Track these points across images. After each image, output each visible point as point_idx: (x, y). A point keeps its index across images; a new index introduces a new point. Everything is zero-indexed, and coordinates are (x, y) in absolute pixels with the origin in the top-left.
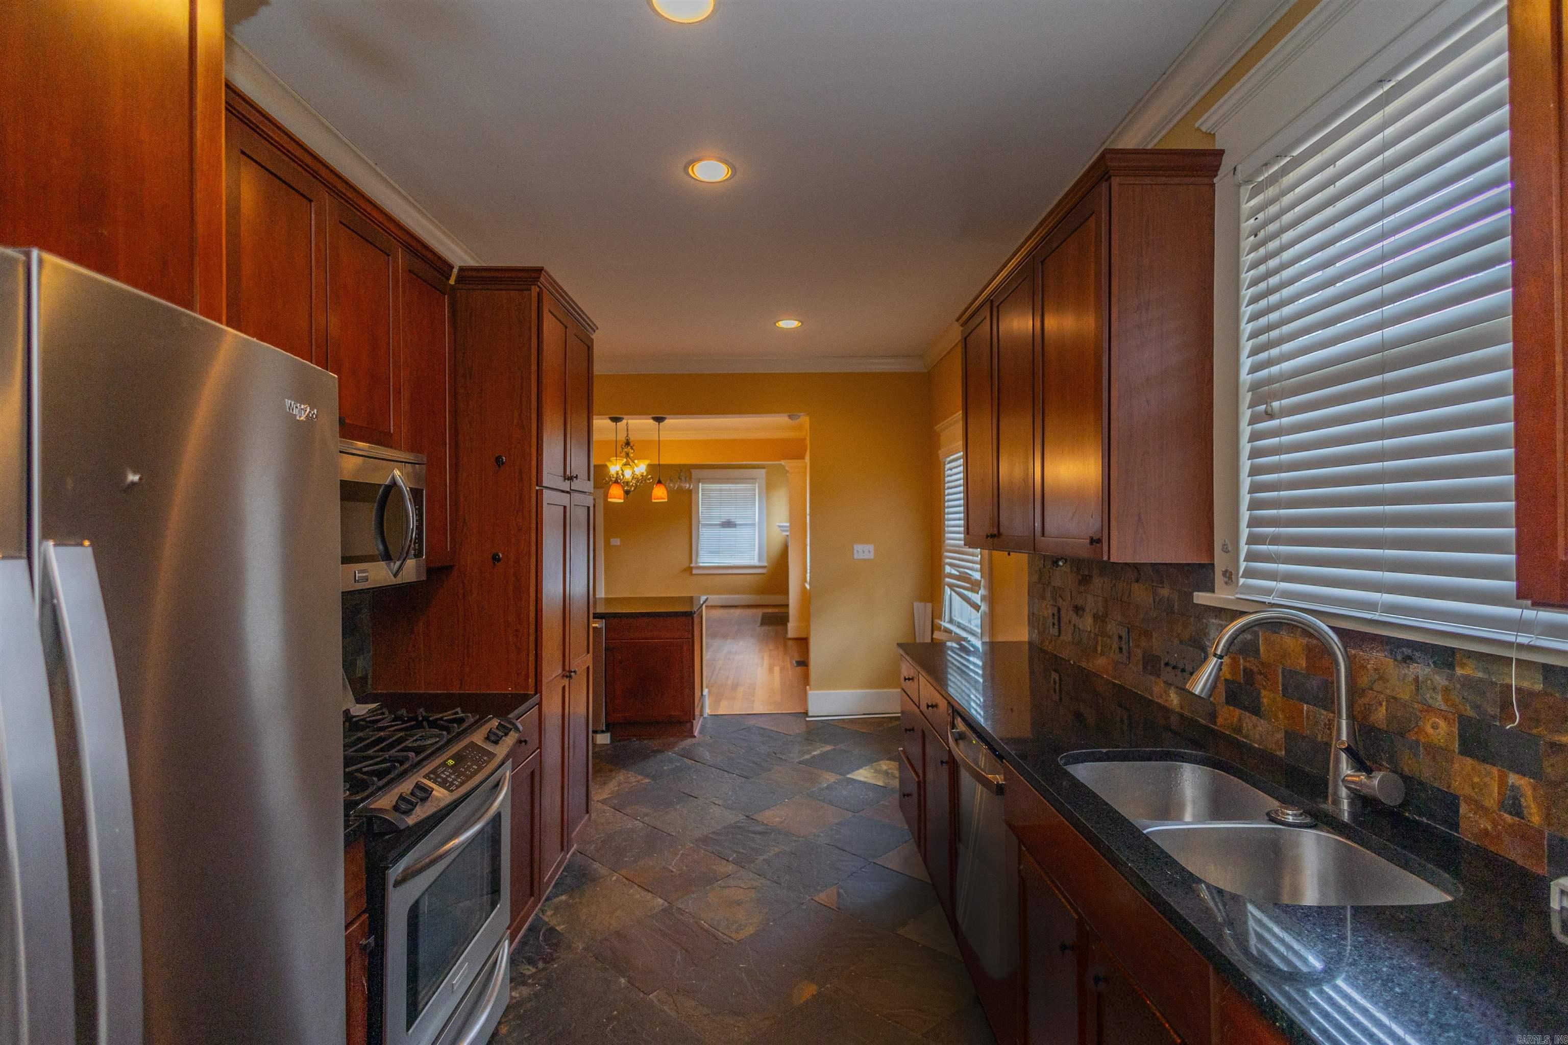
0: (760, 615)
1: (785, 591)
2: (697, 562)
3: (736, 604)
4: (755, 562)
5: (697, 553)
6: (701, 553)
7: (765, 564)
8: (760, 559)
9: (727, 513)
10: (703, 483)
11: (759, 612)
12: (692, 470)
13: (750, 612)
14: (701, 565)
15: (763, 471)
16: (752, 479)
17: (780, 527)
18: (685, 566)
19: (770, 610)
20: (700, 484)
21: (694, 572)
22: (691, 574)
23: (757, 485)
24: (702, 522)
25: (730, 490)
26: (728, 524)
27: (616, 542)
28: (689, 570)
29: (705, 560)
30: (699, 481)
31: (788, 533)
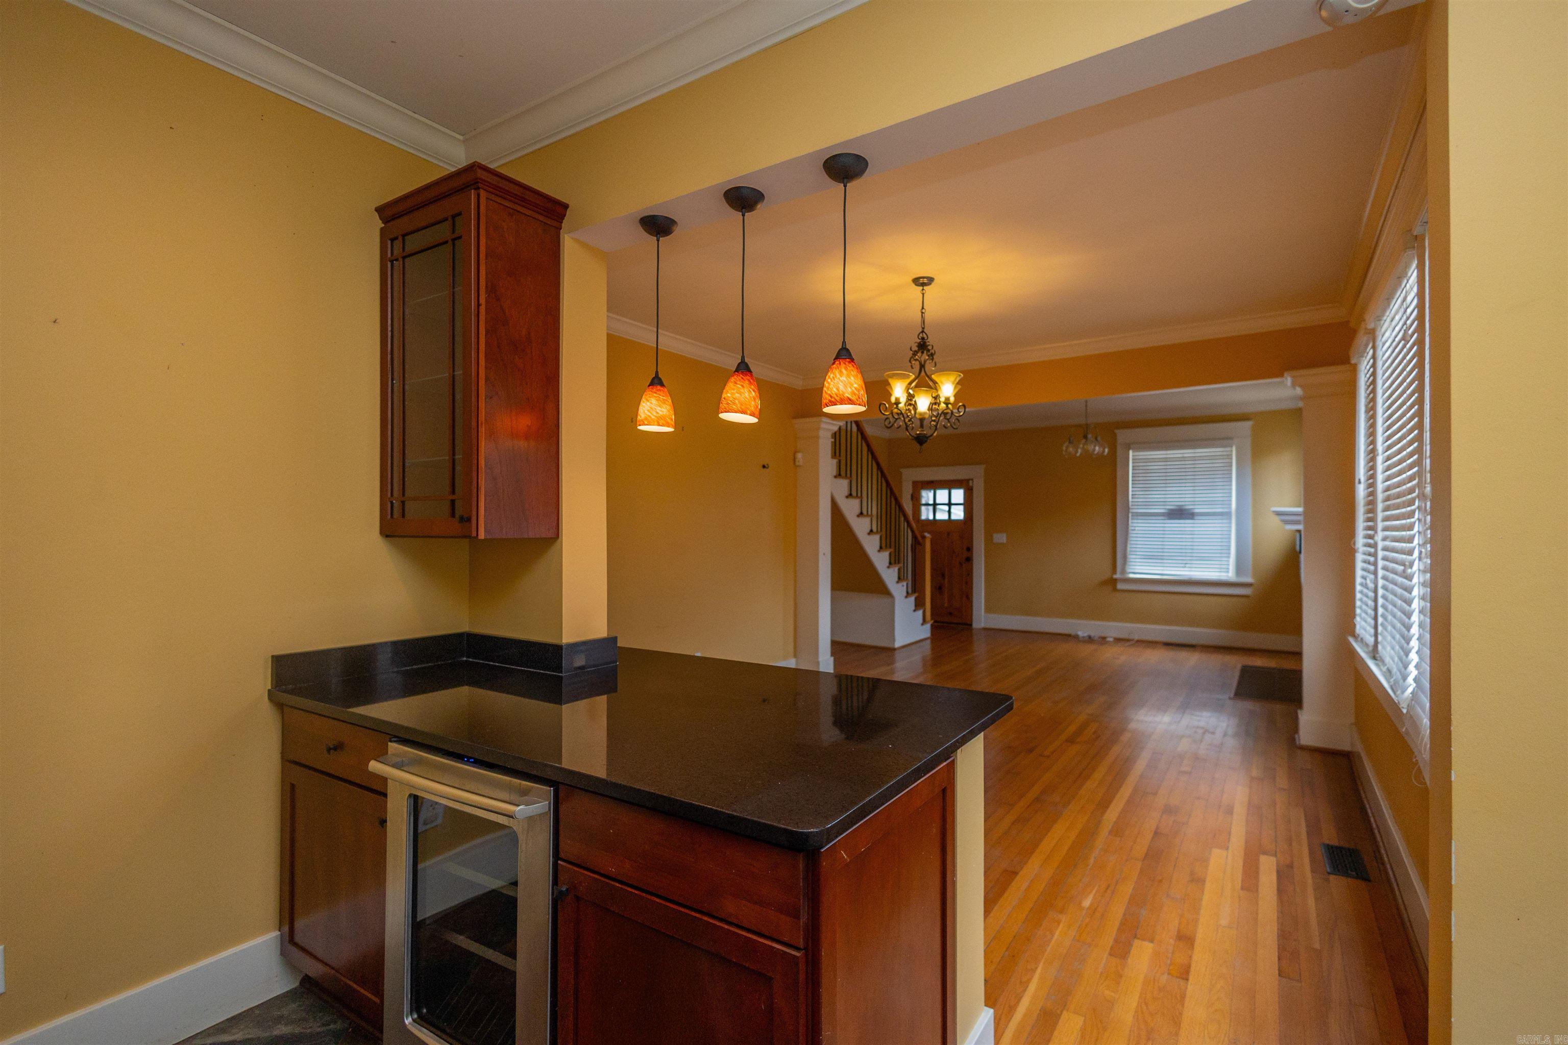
0: (1239, 667)
1: (1296, 628)
2: (1124, 571)
3: (1194, 642)
4: (1229, 574)
5: (1125, 557)
6: (1131, 557)
7: (1249, 580)
8: (1239, 570)
9: (1177, 496)
10: (1135, 450)
11: (1237, 662)
12: (1117, 431)
13: (1215, 661)
14: (1132, 576)
15: (1248, 424)
16: (1223, 440)
17: (1278, 514)
18: (1107, 575)
19: (1258, 662)
20: (1131, 452)
21: (1120, 586)
22: (1115, 589)
23: (1234, 449)
24: (1134, 510)
25: (1183, 459)
26: (1179, 513)
27: (1001, 538)
28: (1112, 582)
29: (1138, 569)
30: (1128, 447)
31: (1300, 527)
